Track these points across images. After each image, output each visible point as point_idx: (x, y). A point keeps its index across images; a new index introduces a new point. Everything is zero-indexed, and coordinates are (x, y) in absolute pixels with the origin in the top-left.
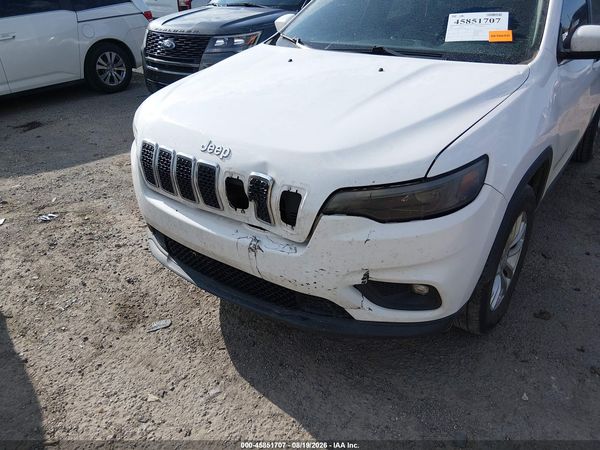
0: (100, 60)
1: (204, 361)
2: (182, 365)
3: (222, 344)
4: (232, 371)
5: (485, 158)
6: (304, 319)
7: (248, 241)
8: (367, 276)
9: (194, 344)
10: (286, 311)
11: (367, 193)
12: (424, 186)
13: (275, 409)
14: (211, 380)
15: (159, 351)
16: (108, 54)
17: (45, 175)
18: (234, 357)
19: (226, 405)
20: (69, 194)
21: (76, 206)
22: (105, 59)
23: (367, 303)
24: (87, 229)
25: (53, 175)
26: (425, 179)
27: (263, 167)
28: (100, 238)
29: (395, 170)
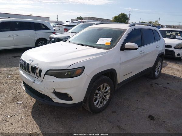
0: (40, 43)
1: (25, 111)
2: (19, 111)
3: (32, 108)
4: (30, 114)
5: (84, 67)
6: (44, 101)
7: (33, 81)
8: (54, 90)
9: (25, 107)
10: (41, 99)
11: (54, 71)
12: (66, 71)
13: (35, 123)
14: (24, 115)
15: (16, 108)
16: (42, 41)
17: (14, 68)
18: (33, 111)
19: (24, 120)
20: (17, 73)
21: (17, 76)
22: (41, 43)
23: (56, 98)
24: (16, 81)
25: (16, 68)
26: (67, 69)
27: (37, 64)
28: (18, 83)
29: (60, 67)
